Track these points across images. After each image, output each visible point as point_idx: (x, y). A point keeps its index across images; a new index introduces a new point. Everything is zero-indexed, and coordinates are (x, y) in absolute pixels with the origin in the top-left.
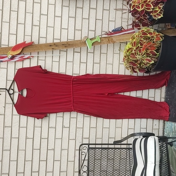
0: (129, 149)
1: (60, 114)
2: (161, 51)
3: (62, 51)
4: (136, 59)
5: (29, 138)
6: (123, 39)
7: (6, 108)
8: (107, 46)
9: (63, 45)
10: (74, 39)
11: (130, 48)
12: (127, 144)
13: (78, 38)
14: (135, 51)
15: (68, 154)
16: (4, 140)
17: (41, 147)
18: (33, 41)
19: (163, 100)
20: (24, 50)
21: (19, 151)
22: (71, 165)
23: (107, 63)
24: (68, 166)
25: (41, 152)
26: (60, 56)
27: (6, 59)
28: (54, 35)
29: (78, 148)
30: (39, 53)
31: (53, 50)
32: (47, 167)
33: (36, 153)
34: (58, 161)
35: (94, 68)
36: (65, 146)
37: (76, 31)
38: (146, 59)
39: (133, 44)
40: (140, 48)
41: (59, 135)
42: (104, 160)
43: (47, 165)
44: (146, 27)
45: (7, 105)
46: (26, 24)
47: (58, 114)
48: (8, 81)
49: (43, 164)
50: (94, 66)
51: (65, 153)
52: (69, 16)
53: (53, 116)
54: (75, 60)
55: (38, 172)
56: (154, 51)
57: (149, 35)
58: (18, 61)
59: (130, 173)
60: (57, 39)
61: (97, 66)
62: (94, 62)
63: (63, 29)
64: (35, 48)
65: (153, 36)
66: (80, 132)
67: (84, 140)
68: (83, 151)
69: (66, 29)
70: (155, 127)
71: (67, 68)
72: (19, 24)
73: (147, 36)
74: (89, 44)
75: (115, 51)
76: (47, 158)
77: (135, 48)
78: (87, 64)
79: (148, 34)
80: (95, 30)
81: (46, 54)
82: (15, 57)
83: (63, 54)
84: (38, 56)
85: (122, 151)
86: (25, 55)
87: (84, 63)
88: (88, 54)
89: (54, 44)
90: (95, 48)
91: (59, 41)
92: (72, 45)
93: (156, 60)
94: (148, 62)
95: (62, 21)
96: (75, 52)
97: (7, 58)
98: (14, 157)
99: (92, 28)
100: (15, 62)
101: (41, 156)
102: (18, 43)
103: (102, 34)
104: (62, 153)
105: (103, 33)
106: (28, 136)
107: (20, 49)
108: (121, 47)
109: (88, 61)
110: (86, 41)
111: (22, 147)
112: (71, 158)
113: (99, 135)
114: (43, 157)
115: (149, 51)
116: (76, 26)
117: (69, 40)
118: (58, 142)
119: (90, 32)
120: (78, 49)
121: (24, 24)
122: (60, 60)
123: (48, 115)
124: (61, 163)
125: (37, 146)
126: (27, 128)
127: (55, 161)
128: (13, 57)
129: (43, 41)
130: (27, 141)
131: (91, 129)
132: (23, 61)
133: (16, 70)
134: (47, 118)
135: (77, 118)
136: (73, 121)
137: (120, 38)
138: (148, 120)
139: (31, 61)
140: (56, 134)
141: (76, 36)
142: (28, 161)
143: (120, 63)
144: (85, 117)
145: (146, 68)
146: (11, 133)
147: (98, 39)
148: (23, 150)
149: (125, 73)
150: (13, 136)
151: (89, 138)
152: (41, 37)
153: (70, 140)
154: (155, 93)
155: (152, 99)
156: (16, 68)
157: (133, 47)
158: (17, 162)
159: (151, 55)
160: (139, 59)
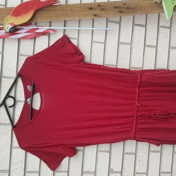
1: (105, 147)
3: (111, 21)
9: (116, 8)
20: (37, 15)
26: (106, 31)
30: (68, 24)
31: (95, 18)
35: (171, 57)
47: (100, 145)
58: (24, 38)
62: (171, 46)
64: (60, 12)
71: (119, 56)
81: (81, 26)
82: (18, 30)
83: (114, 27)
84: (64, 30)
86: (40, 27)
88: (161, 29)
89: (99, 6)
92: (133, 8)
96: (136, 25)
97: (3, 31)
100: (19, 40)
107: (29, 12)
109: (159, 42)
110: (163, 2)
122: (107, 39)
123: (82, 148)
131: (162, 175)
132: (35, 38)
133: (20, 57)
134: (80, 154)
135: (135, 154)
136: (129, 159)
139: (51, 40)
144: (152, 151)
156: (20, 53)
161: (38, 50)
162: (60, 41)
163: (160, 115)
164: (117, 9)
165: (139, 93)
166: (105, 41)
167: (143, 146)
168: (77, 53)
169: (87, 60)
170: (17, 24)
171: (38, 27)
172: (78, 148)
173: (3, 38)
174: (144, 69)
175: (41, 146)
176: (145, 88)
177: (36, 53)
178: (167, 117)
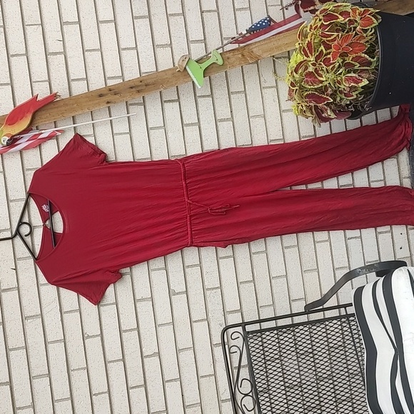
0: (348, 316)
1: (158, 263)
2: (379, 50)
3: (131, 105)
4: (321, 85)
5: (91, 337)
6: (277, 48)
7: (19, 271)
8: (242, 71)
9: (132, 88)
10: (156, 70)
11: (301, 62)
12: (339, 307)
13: (165, 64)
14: (314, 65)
15: (197, 360)
16: (30, 351)
17: (125, 353)
19: (407, 183)
20: (37, 118)
21: (72, 373)
22: (208, 384)
23: (251, 115)
24: (202, 390)
25: (127, 366)
26: (128, 117)
28: (106, 68)
29: (217, 339)
30: (77, 120)
31: (109, 105)
32: (150, 401)
33: (117, 369)
34: (175, 380)
35: (220, 133)
36: (185, 341)
37: (158, 50)
38: (348, 79)
39: (307, 49)
40: (326, 55)
41: (164, 316)
42: (289, 357)
43: (149, 395)
45: (20, 263)
46: (30, 53)
47: (151, 262)
48: (11, 204)
49: (138, 395)
50: (219, 128)
51: (187, 357)
52: (134, 15)
53: (140, 271)
54: (168, 122)
56: (363, 55)
57: (341, 19)
58: (26, 148)
59: (362, 376)
60: (113, 78)
61: (225, 127)
62: (218, 118)
63: (125, 49)
64: (63, 108)
65: (351, 18)
66: (214, 298)
67: (229, 316)
68: (232, 343)
69: (132, 49)
70: (400, 253)
71: (152, 145)
72: (13, 56)
73: (338, 20)
74: (195, 73)
75: (265, 82)
76: (145, 378)
77: (312, 59)
78: (199, 128)
79: (340, 17)
80: (205, 39)
81: (94, 118)
82: (17, 140)
83: (137, 111)
84: (75, 127)
85: (331, 324)
86: (43, 131)
87: (192, 124)
88: (199, 100)
89: (110, 90)
90: (213, 83)
91: (120, 81)
92: (154, 84)
93: (372, 77)
94: (352, 84)
95: (119, 30)
96: (165, 101)
98: (61, 390)
99: (196, 34)
100: (21, 152)
101: (128, 376)
103: (224, 43)
104: (180, 359)
106: (88, 331)
107: (26, 117)
108: (277, 70)
109: (201, 117)
110: (187, 68)
111: (77, 360)
112: (206, 369)
113: (265, 299)
114: (136, 379)
115: (349, 60)
116: (155, 37)
117: (143, 75)
118: (166, 333)
119: (192, 46)
120: (170, 94)
121: (27, 54)
122: (132, 128)
123: (127, 270)
124: (183, 384)
125: (114, 352)
126: (82, 311)
127: (168, 381)
128: (13, 142)
129: (79, 89)
130: (86, 346)
131: (241, 286)
132: (40, 145)
133: (26, 173)
134: (127, 278)
135: (200, 265)
136: (194, 274)
137: (269, 45)
138: (379, 240)
139: (60, 144)
140: (157, 314)
141: (159, 62)
142: (99, 394)
143: (283, 108)
144: (221, 258)
145: (350, 105)
146: (44, 331)
147: (216, 58)
148: (82, 369)
149: (299, 134)
150: (50, 339)
151: (241, 310)
152: (73, 80)
153: (194, 324)
154: (384, 170)
155: (381, 184)
156: (26, 167)
157: (308, 57)
158: (72, 402)
159: (356, 68)
160: (329, 83)
161: (47, 160)
162: (72, 142)
163: (221, 208)
164: (134, 89)
165: (187, 186)
166: (130, 131)
167: (208, 253)
168: (96, 152)
169: (112, 158)
170: (14, 134)
171: (40, 132)
172: (123, 271)
174: (189, 155)
175: (74, 276)
176: (194, 179)
177: (44, 163)
178: (230, 209)
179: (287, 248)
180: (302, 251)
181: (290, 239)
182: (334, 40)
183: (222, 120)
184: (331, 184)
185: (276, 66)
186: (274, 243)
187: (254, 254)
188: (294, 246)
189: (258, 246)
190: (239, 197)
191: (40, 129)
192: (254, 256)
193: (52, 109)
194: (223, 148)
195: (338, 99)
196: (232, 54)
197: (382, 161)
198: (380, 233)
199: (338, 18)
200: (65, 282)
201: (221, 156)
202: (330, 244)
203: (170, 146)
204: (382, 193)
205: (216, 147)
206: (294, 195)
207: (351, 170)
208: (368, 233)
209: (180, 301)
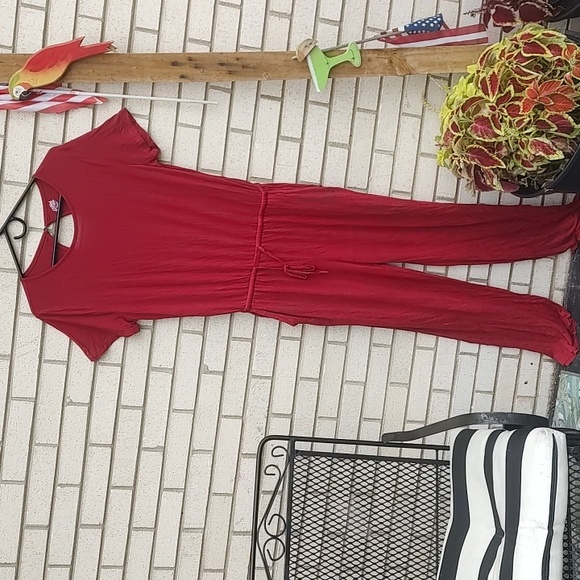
0: (437, 463)
1: (194, 323)
3: (214, 87)
4: (494, 140)
5: (75, 404)
6: (442, 65)
8: (381, 83)
9: (222, 64)
10: (262, 48)
11: (473, 100)
12: (423, 447)
13: (276, 44)
14: (492, 108)
15: (215, 469)
17: (117, 437)
18: (107, 39)
19: (558, 298)
20: (73, 71)
21: (35, 448)
22: (221, 506)
23: (376, 148)
24: (210, 511)
25: (116, 456)
26: (205, 105)
27: (5, 100)
28: (190, 24)
29: (252, 447)
30: (130, 90)
31: (181, 80)
32: (135, 511)
33: (99, 458)
34: (177, 490)
35: (328, 161)
36: (204, 440)
37: (271, 19)
38: (537, 144)
39: (488, 83)
40: (513, 100)
41: (184, 399)
43: (136, 503)
44: (536, 25)
47: (185, 319)
49: (121, 499)
50: (328, 155)
51: (202, 462)
53: (166, 329)
54: (258, 126)
55: (103, 526)
56: (566, 116)
57: (548, 55)
58: (47, 111)
60: (197, 41)
61: (337, 156)
62: (330, 140)
63: (223, 3)
64: (116, 68)
65: (563, 58)
66: (260, 390)
67: (274, 421)
68: (272, 461)
69: (235, 6)
70: (523, 390)
71: (228, 154)
73: (544, 56)
74: (318, 69)
75: (408, 105)
76: (136, 477)
77: (492, 99)
78: (301, 147)
79: (548, 51)
80: (341, 21)
81: (156, 93)
82: (36, 95)
83: (219, 99)
84: (124, 99)
85: (412, 468)
86: (76, 93)
87: (292, 139)
88: (311, 107)
89: (190, 59)
90: (336, 88)
91: (205, 49)
92: (254, 68)
93: (569, 149)
94: (541, 153)
96: (262, 96)
98: (15, 468)
99: (331, 10)
100: (37, 114)
101: (114, 470)
102: (50, 43)
103: (366, 38)
104: (191, 464)
105: (369, 35)
106: (72, 395)
107: (58, 66)
108: (428, 94)
109: (306, 132)
110: (309, 58)
111: (47, 432)
112: (223, 484)
113: (328, 407)
114: (122, 475)
115: (544, 116)
117: (241, 50)
118: (181, 423)
119: (321, 26)
120: (272, 87)
122: (207, 122)
123: (149, 323)
124: (187, 498)
125: (102, 431)
126: (71, 367)
127: (167, 489)
128: (29, 96)
129: (144, 45)
130: (65, 414)
131: (300, 383)
132: (67, 112)
133: (38, 146)
134: (146, 334)
135: (252, 341)
136: (240, 350)
137: (431, 57)
138: (501, 364)
139: (97, 117)
140: (175, 394)
141: (269, 36)
142: (67, 485)
143: (423, 150)
144: (283, 338)
145: (524, 177)
146: (9, 381)
147: (352, 56)
148: (51, 445)
149: (435, 191)
150: (15, 393)
151: (292, 416)
152: (138, 29)
153: (223, 420)
154: (533, 271)
155: (523, 290)
156: (39, 138)
157: (487, 94)
158: (26, 487)
159: (552, 131)
160: (507, 141)
161: (71, 136)
162: (116, 119)
163: (300, 269)
164: (224, 68)
165: (262, 226)
166: (202, 125)
167: (268, 327)
168: (147, 143)
169: (166, 157)
170: (34, 86)
171: (72, 93)
172: (143, 322)
173: (7, 109)
174: (276, 181)
175: (72, 313)
176: (275, 219)
177: (67, 140)
178: (314, 274)
179: (375, 345)
180: (396, 355)
181: (383, 335)
182: (530, 81)
183: (335, 145)
184: (458, 273)
185: (429, 86)
186: (360, 335)
187: (330, 342)
188: (385, 346)
189: (337, 333)
190: (331, 260)
191: (74, 87)
192: (329, 346)
193: (98, 63)
194: (326, 184)
195: (512, 165)
196: (376, 55)
197: (534, 259)
198: (504, 356)
199: (544, 52)
200: (58, 319)
201: (321, 195)
202: (435, 355)
203: (253, 161)
204: (523, 303)
205: (317, 181)
206: (407, 276)
207: (491, 261)
208: (489, 352)
209: (211, 384)
